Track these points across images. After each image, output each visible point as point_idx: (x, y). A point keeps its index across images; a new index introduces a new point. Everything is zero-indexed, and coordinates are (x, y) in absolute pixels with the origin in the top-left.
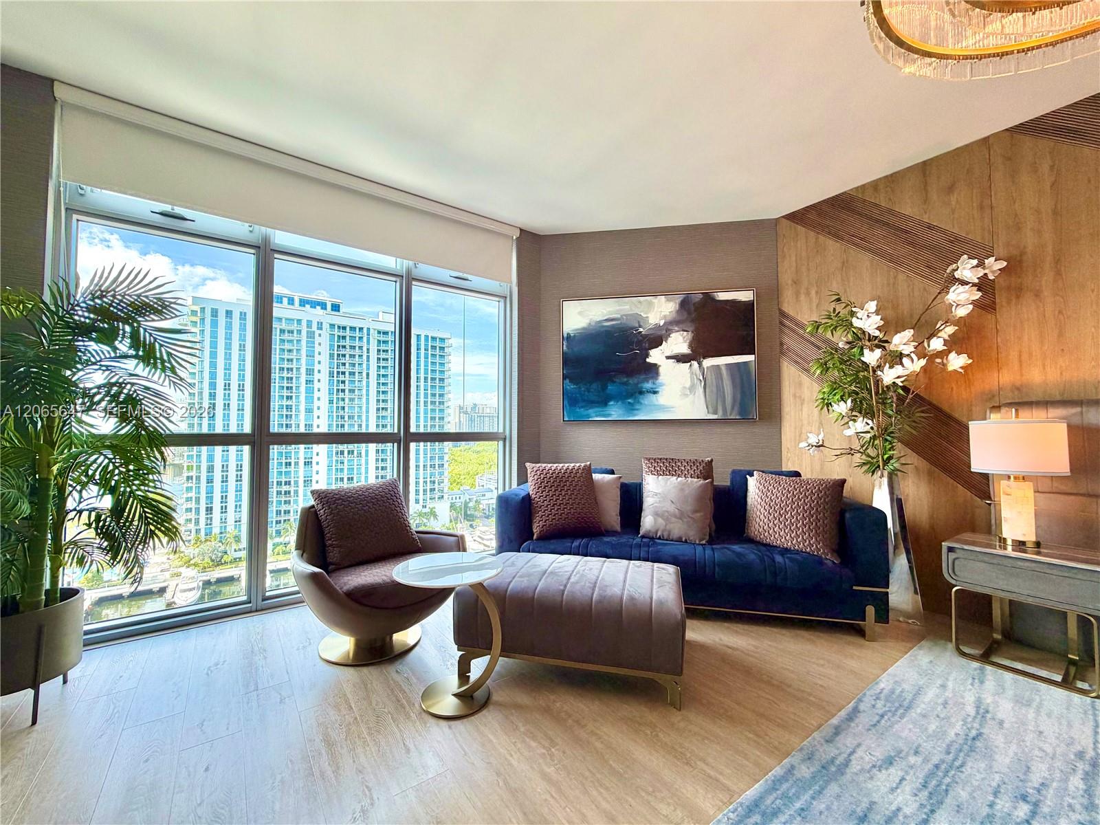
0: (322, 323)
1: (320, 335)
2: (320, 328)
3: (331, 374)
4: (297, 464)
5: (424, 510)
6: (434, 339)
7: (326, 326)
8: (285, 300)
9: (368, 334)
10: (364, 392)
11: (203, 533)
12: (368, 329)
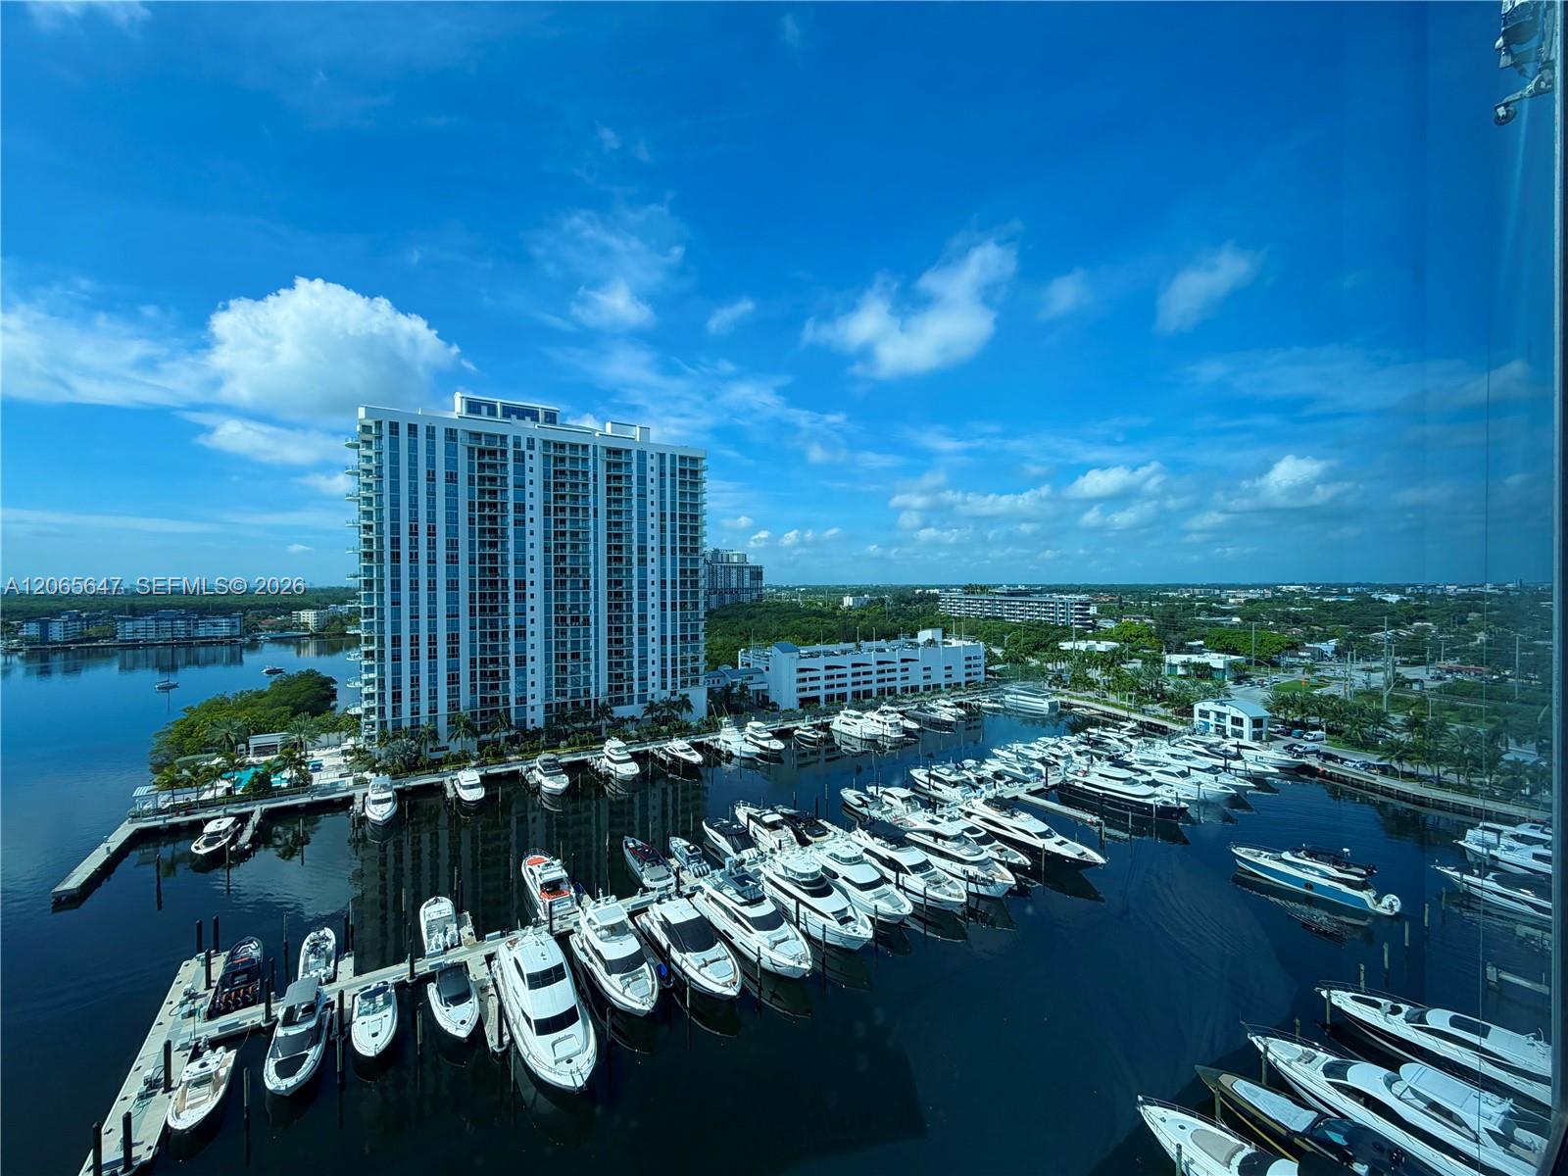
0: (533, 440)
1: (531, 457)
2: (531, 446)
3: (547, 511)
4: (505, 635)
5: (674, 699)
6: (682, 458)
7: (538, 444)
8: (484, 409)
9: (595, 455)
10: (591, 535)
11: (390, 726)
12: (595, 447)
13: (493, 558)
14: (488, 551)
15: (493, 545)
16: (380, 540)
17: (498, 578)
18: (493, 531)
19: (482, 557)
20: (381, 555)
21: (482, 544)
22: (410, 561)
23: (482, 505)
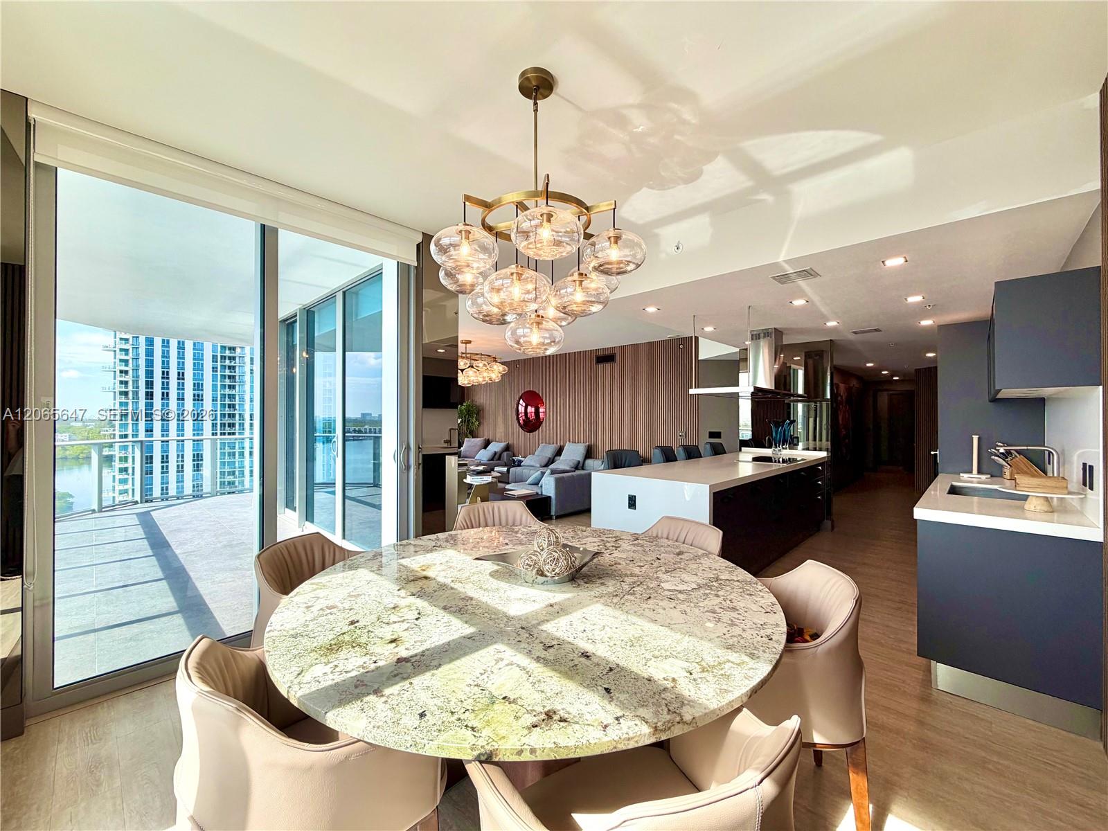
13: (232, 397)
14: (227, 391)
15: (232, 387)
16: (136, 382)
17: (236, 412)
18: (232, 378)
19: (223, 396)
20: (136, 394)
21: (223, 387)
22: (162, 399)
23: (223, 358)
